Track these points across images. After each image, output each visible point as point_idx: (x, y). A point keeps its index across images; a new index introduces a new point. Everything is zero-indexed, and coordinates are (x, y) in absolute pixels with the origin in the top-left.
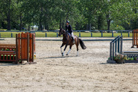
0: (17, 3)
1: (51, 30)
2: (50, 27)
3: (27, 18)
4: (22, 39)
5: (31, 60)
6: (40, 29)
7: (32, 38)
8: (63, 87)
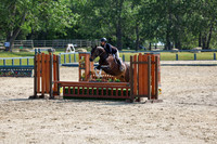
0: (132, 8)
1: (185, 49)
2: (183, 45)
3: (147, 31)
4: (139, 63)
5: (154, 96)
6: (168, 48)
7: (155, 62)
8: (206, 140)
